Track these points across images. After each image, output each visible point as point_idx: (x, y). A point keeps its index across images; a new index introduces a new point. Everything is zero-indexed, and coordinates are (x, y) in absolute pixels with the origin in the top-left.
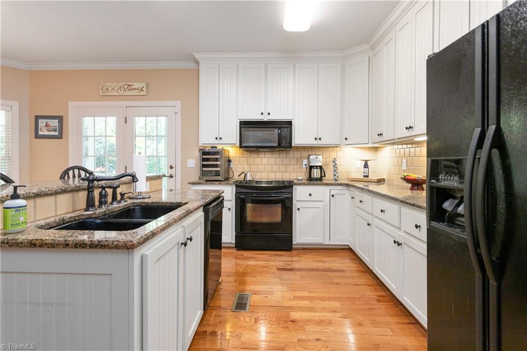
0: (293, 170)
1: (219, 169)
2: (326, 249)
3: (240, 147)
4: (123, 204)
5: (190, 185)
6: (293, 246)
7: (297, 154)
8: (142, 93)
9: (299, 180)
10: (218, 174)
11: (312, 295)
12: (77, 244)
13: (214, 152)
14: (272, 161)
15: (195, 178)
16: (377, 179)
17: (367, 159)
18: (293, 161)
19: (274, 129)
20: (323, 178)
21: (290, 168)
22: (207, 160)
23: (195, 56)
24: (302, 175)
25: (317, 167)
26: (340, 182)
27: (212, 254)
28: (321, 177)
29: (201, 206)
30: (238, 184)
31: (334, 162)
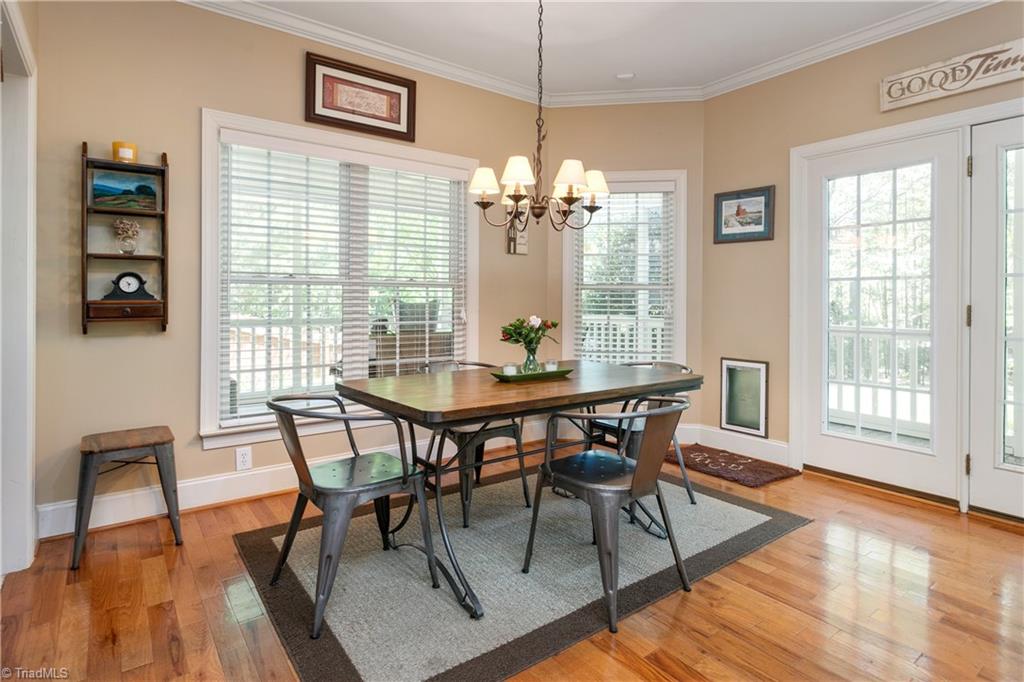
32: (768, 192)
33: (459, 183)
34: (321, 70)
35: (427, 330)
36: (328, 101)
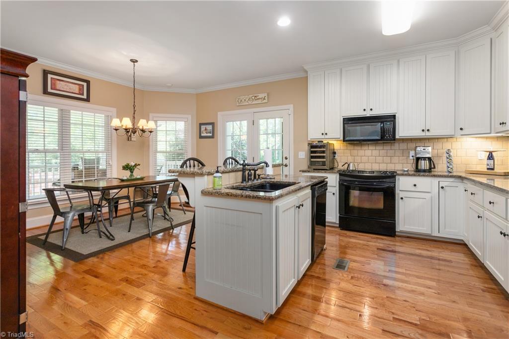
0: (399, 161)
1: (325, 160)
2: (435, 241)
3: (344, 141)
4: (259, 181)
5: (301, 172)
6: (397, 234)
7: (403, 146)
8: (264, 101)
9: (405, 171)
10: (324, 164)
11: (408, 272)
12: (246, 196)
13: (321, 146)
14: (375, 152)
15: (305, 168)
16: (505, 173)
17: (491, 150)
18: (398, 153)
19: (377, 123)
20: (432, 169)
21: (395, 159)
22: (315, 152)
23: (305, 68)
24: (410, 167)
25: (424, 159)
26: (455, 174)
27: (318, 229)
28: (430, 168)
29: (309, 185)
30: (341, 172)
31: (448, 153)
32: (213, 124)
33: (108, 116)
34: (50, 76)
35: (96, 168)
36: (53, 87)
